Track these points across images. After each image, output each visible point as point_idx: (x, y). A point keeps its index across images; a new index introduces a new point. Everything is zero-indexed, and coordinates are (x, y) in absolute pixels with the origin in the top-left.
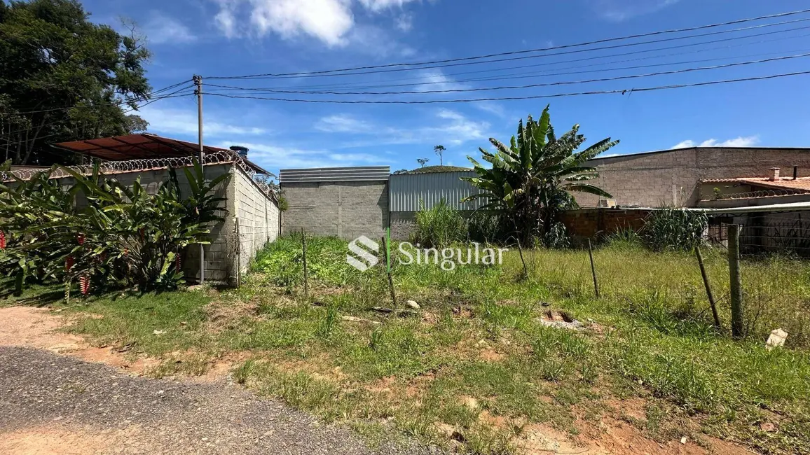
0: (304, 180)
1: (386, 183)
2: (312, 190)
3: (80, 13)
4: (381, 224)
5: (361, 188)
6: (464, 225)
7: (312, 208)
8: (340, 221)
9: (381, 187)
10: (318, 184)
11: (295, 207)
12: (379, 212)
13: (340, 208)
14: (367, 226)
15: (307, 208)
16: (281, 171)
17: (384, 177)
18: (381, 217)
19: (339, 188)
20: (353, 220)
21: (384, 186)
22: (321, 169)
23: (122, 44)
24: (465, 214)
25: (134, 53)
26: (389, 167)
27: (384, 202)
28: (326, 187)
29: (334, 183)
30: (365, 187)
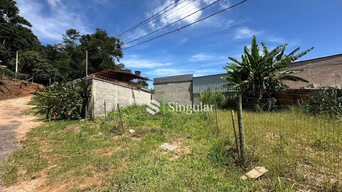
0: (161, 82)
1: (191, 81)
2: (164, 85)
3: (106, 34)
4: (190, 99)
5: (182, 84)
6: (224, 99)
7: (164, 93)
8: (174, 98)
9: (189, 83)
10: (166, 83)
11: (158, 92)
12: (189, 94)
13: (174, 93)
14: (184, 100)
15: (162, 93)
16: (154, 79)
17: (191, 79)
18: (190, 96)
19: (173, 84)
20: (178, 97)
21: (191, 82)
22: (167, 77)
23: (116, 41)
25: (120, 43)
26: (192, 74)
27: (191, 90)
28: (169, 84)
29: (172, 82)
30: (183, 84)
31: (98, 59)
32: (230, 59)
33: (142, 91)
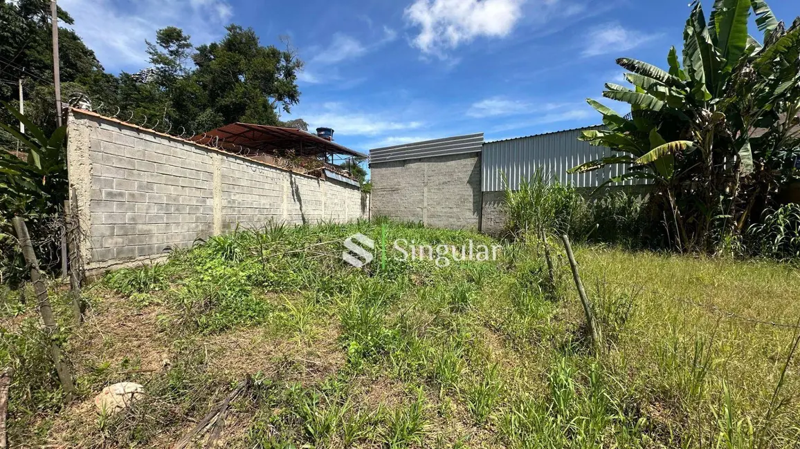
0: (390, 159)
1: (479, 155)
2: (398, 169)
3: (254, 39)
4: (472, 208)
5: (449, 163)
6: (582, 206)
7: (397, 189)
8: (425, 204)
9: (471, 162)
10: (403, 163)
11: (383, 189)
12: (469, 192)
13: (426, 189)
14: (455, 210)
15: (394, 190)
16: (371, 151)
17: (476, 148)
18: (472, 200)
19: (425, 166)
20: (439, 204)
21: (476, 159)
22: (407, 145)
23: (282, 59)
24: (586, 192)
25: (291, 65)
26: (482, 135)
27: (476, 180)
28: (411, 165)
29: (420, 160)
30: (453, 163)
31: (234, 104)
32: (623, 65)
33: (329, 183)
